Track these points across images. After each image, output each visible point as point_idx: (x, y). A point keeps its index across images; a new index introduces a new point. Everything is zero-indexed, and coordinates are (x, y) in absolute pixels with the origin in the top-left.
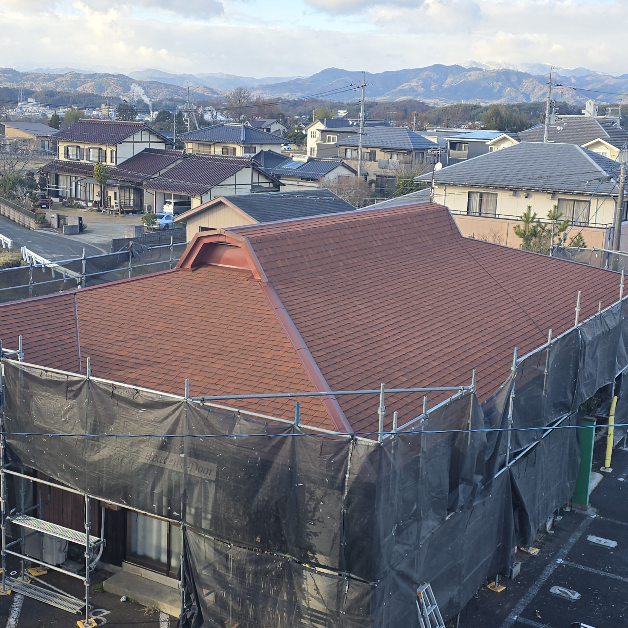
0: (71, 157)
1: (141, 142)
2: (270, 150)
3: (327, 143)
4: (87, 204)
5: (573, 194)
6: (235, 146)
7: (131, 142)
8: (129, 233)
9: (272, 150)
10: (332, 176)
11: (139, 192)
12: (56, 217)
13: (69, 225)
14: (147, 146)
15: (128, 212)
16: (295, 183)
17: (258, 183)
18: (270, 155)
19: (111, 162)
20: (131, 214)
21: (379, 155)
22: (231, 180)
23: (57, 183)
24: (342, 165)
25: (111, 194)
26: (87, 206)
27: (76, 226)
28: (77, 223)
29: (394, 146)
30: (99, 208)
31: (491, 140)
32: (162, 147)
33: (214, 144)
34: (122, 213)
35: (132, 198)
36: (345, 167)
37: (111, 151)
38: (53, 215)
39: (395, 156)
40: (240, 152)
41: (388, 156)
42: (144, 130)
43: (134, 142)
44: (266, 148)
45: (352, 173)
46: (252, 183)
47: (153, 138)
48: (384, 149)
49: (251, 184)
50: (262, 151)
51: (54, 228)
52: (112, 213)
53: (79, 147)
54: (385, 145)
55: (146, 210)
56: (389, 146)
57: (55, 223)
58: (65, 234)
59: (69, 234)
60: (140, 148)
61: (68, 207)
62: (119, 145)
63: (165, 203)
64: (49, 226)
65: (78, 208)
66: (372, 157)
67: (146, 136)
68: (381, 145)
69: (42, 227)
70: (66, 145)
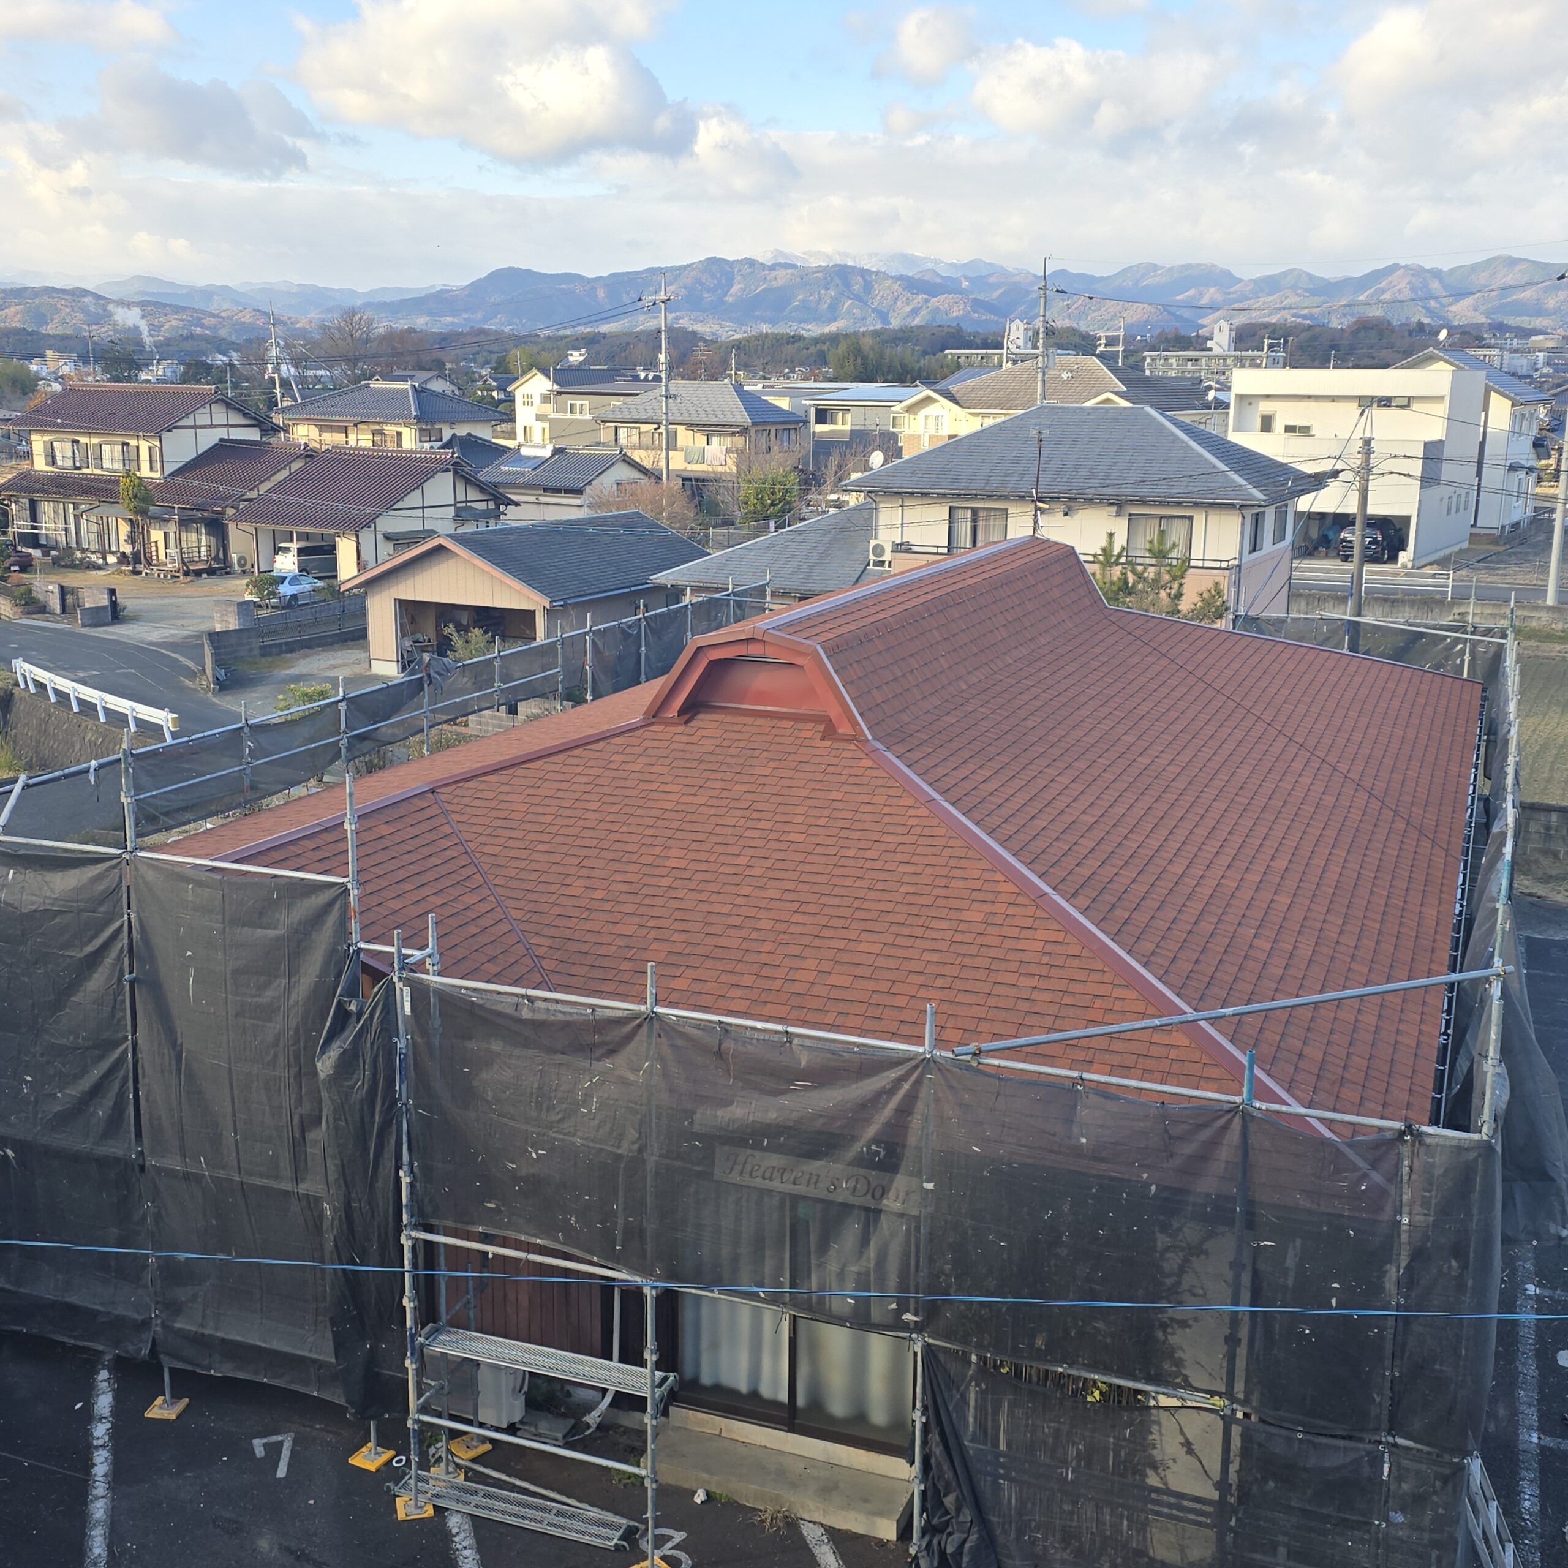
0: (59, 463)
1: (211, 426)
2: (469, 435)
3: (569, 416)
4: (104, 558)
5: (1162, 504)
6: (399, 429)
7: (191, 427)
8: (225, 618)
9: (474, 434)
10: (607, 481)
11: (218, 530)
12: (57, 590)
13: (87, 605)
14: (223, 433)
15: (198, 573)
16: (533, 499)
17: (467, 502)
18: (470, 444)
19: (151, 469)
20: (205, 575)
21: (684, 436)
22: (414, 499)
23: (34, 517)
24: (624, 460)
25: (156, 535)
26: (107, 564)
27: (104, 608)
28: (104, 601)
29: (714, 420)
30: (134, 568)
31: (901, 402)
32: (253, 435)
33: (355, 425)
34: (187, 574)
35: (203, 543)
36: (633, 466)
37: (150, 448)
38: (51, 587)
39: (715, 440)
40: (410, 439)
41: (701, 440)
42: (216, 402)
43: (195, 427)
44: (462, 431)
45: (642, 476)
46: (456, 502)
47: (236, 419)
48: (692, 425)
49: (455, 505)
50: (454, 435)
51: (55, 614)
52: (165, 576)
53: (77, 442)
54: (695, 419)
55: (237, 567)
56: (703, 418)
57: (55, 604)
58: (84, 626)
59: (90, 626)
60: (209, 439)
61: (66, 566)
62: (166, 435)
63: (277, 550)
64: (43, 609)
65: (88, 567)
66: (672, 443)
67: (220, 415)
68: (686, 418)
69: (28, 613)
70: (47, 438)
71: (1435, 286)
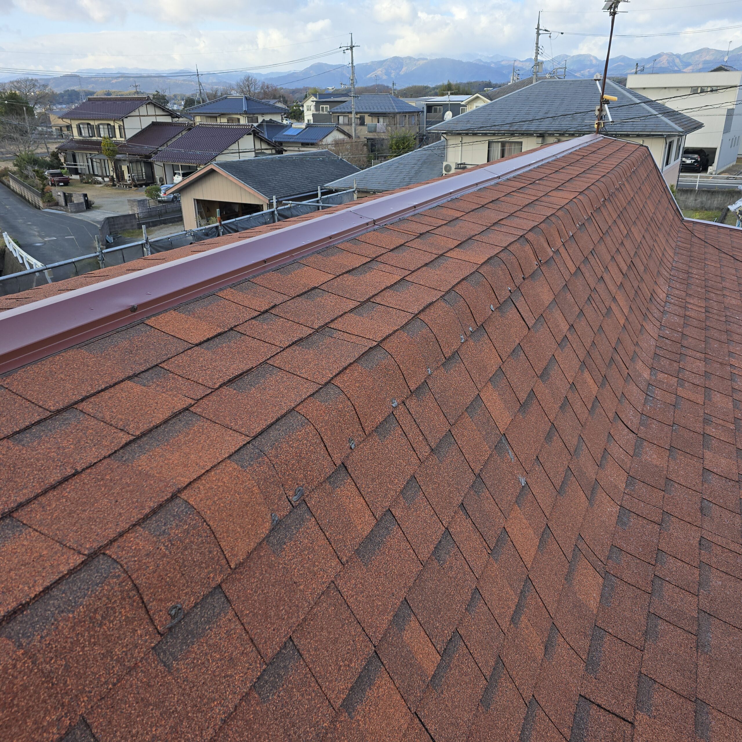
0: (83, 135)
1: (147, 116)
2: (271, 120)
3: (321, 112)
6: (239, 116)
7: (138, 116)
8: (133, 208)
9: (273, 119)
10: (329, 139)
11: (150, 166)
12: (62, 195)
13: (75, 202)
14: (153, 119)
15: (141, 186)
16: (296, 149)
17: (262, 149)
18: (271, 124)
19: (121, 137)
20: (144, 186)
21: (368, 120)
22: (234, 148)
23: (75, 161)
24: (337, 130)
25: (125, 168)
26: (104, 181)
27: (82, 203)
28: (82, 200)
29: (380, 111)
31: (465, 100)
32: (168, 119)
33: (219, 116)
34: (135, 186)
35: (144, 171)
36: (340, 131)
37: (119, 126)
38: (59, 193)
39: (381, 120)
40: (243, 121)
41: (375, 120)
42: (149, 103)
43: (140, 116)
44: (267, 118)
45: (346, 137)
47: (159, 112)
48: (371, 114)
49: (255, 151)
50: (264, 120)
51: (62, 206)
53: (89, 124)
54: (372, 111)
56: (376, 110)
57: (62, 201)
58: (72, 212)
59: (75, 212)
60: (147, 122)
62: (125, 120)
64: (57, 204)
66: (362, 123)
67: (151, 110)
68: (368, 110)
69: (50, 206)
70: (77, 122)
71: (677, 61)
